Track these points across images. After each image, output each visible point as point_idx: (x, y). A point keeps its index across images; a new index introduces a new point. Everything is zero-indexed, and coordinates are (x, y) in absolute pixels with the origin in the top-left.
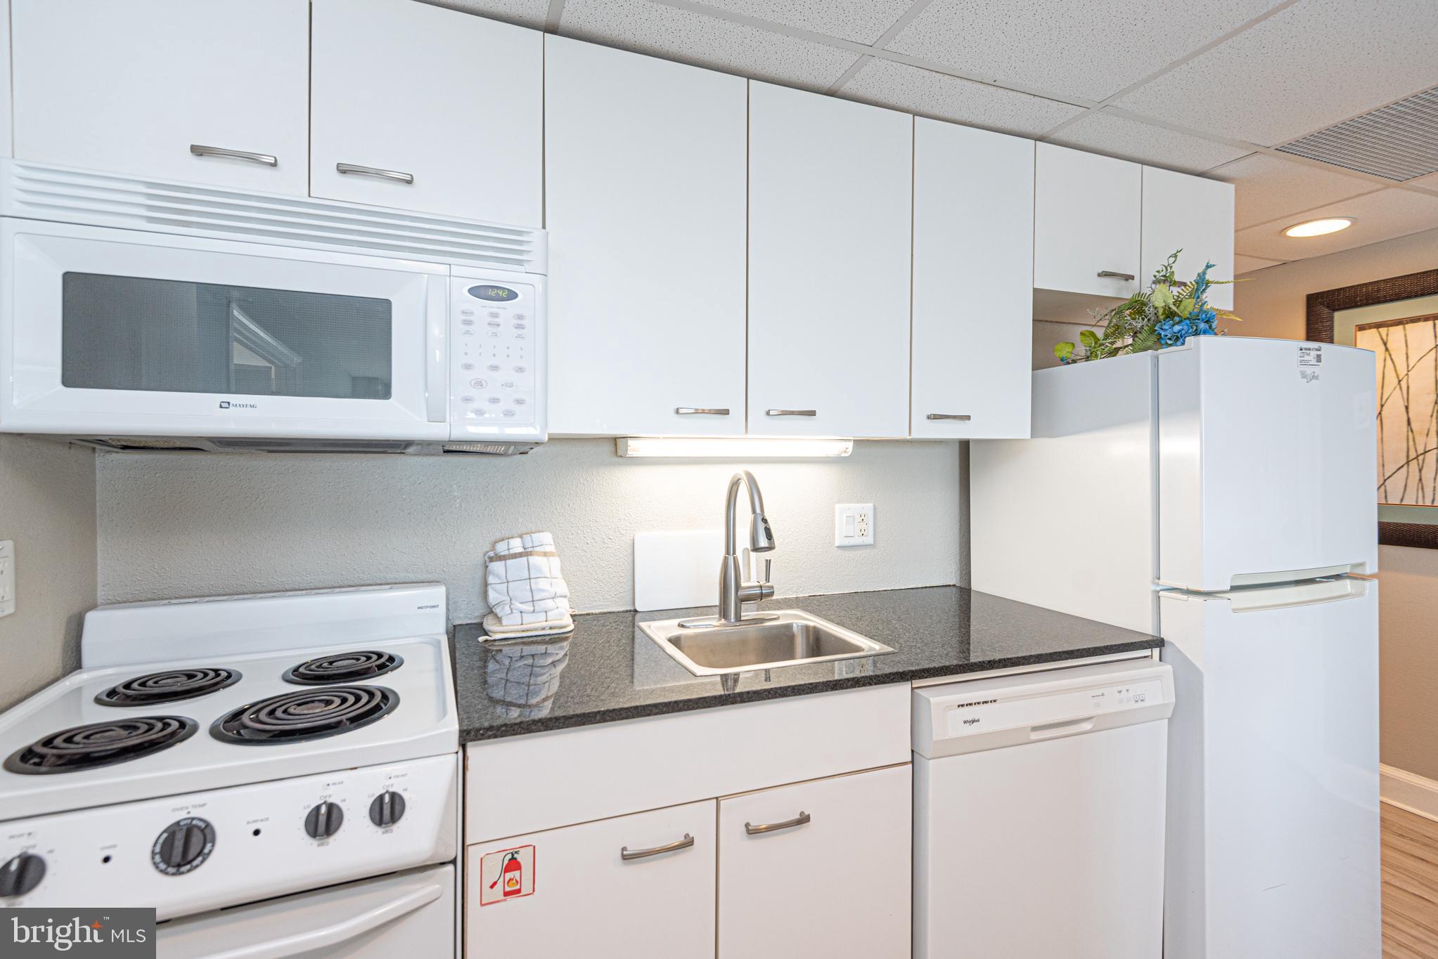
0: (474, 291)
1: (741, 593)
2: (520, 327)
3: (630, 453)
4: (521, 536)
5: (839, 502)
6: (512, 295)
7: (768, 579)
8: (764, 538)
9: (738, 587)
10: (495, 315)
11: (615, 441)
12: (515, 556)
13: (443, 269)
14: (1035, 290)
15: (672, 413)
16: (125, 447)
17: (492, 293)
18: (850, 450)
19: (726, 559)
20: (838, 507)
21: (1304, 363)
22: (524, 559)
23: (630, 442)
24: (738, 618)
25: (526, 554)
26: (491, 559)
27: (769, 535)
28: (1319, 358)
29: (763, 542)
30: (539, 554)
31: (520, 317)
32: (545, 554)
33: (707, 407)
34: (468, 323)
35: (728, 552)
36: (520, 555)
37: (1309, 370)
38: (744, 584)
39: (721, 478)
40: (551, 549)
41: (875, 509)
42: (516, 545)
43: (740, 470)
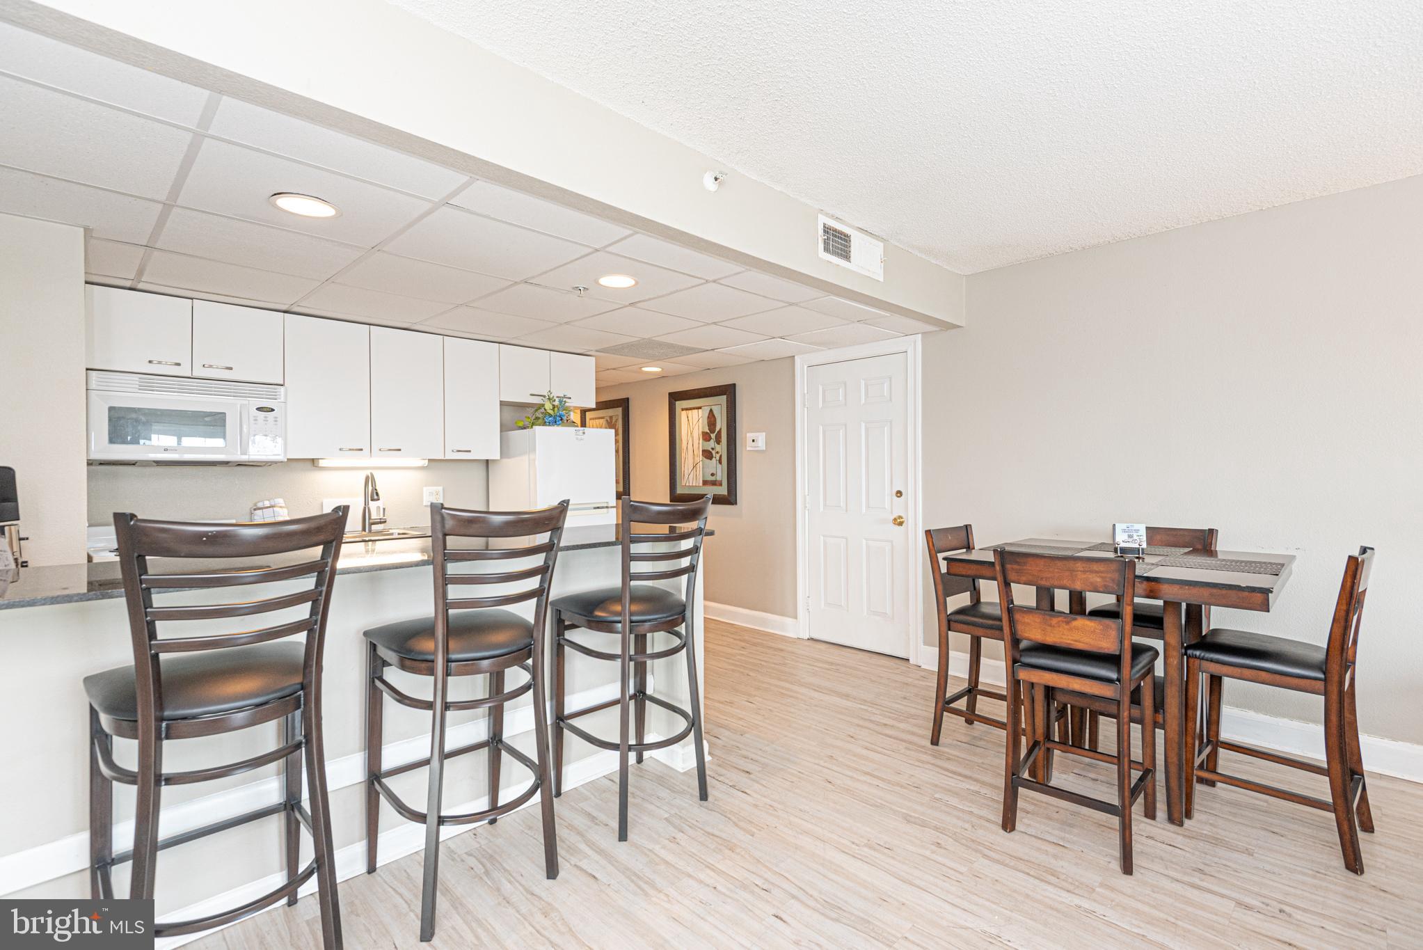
0: (258, 409)
1: (371, 521)
2: (276, 421)
3: (320, 465)
4: (269, 500)
5: (426, 486)
6: (273, 410)
7: (384, 516)
8: (375, 496)
9: (370, 518)
10: (266, 417)
11: (313, 461)
12: (267, 507)
13: (247, 402)
14: (501, 401)
15: (338, 450)
16: (101, 464)
17: (265, 409)
18: (427, 464)
19: (365, 508)
20: (425, 489)
21: (577, 435)
22: (271, 509)
23: (320, 460)
24: (370, 531)
25: (272, 506)
26: (255, 510)
27: (377, 494)
28: (584, 433)
29: (376, 497)
30: (278, 507)
31: (276, 418)
32: (281, 507)
33: (355, 448)
34: (256, 420)
35: (365, 504)
36: (269, 507)
37: (579, 437)
38: (372, 518)
39: (361, 476)
40: (284, 505)
41: (443, 489)
42: (267, 503)
43: (368, 472)
